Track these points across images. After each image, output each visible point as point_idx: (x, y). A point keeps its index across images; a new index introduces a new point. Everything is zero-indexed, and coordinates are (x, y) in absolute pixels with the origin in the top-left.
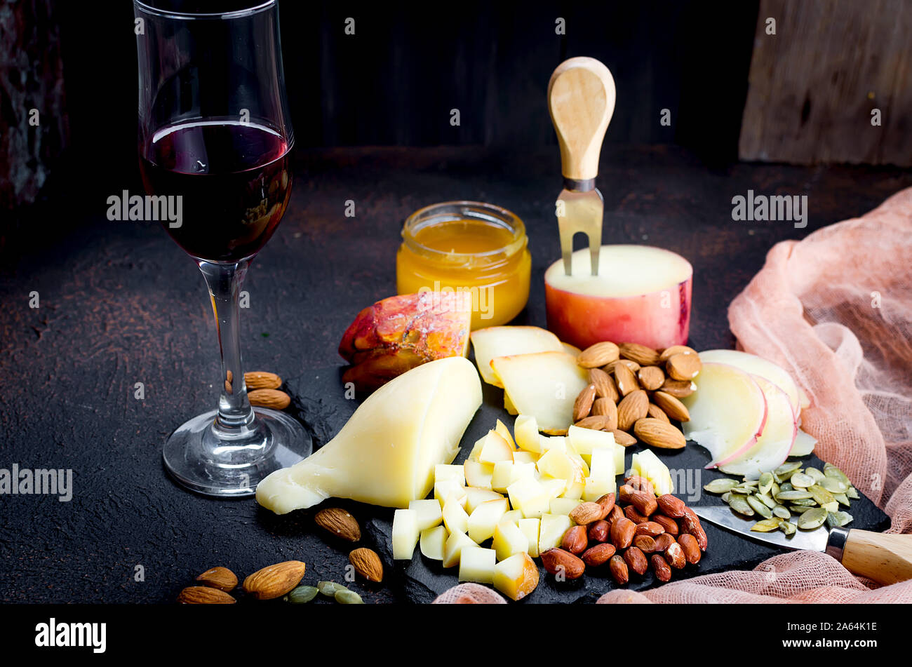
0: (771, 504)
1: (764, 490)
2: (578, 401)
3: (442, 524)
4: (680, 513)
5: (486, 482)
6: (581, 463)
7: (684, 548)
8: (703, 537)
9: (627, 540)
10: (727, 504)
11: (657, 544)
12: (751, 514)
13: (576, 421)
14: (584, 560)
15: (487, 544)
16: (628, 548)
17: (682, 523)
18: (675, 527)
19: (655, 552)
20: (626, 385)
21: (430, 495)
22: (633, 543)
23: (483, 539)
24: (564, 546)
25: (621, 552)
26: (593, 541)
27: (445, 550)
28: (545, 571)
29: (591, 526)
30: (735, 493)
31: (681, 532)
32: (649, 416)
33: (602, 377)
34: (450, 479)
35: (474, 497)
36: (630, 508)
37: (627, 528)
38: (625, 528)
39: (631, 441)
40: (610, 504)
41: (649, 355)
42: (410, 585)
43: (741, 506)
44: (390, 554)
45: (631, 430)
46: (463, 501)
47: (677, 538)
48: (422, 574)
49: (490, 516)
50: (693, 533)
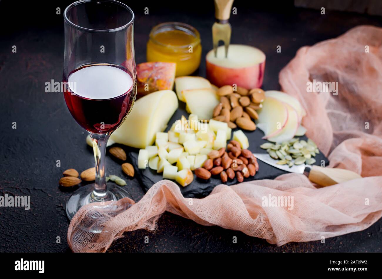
0: (285, 154)
1: (283, 149)
2: (215, 109)
3: (158, 156)
4: (249, 156)
5: (176, 140)
6: (213, 134)
7: (249, 170)
8: (257, 166)
9: (228, 166)
10: (268, 153)
11: (239, 168)
12: (277, 158)
13: (213, 117)
14: (211, 172)
15: (175, 164)
16: (228, 169)
17: (250, 160)
18: (247, 162)
19: (238, 171)
20: (234, 104)
21: (154, 144)
22: (230, 167)
23: (173, 162)
24: (204, 167)
25: (225, 170)
26: (215, 165)
27: (158, 166)
28: (196, 176)
29: (215, 160)
30: (272, 150)
31: (249, 163)
32: (242, 116)
33: (225, 100)
34: (162, 138)
35: (171, 146)
36: (230, 153)
37: (228, 161)
38: (227, 161)
39: (234, 126)
40: (223, 151)
41: (245, 92)
42: (144, 179)
43: (273, 154)
44: (137, 166)
45: (235, 122)
46: (167, 147)
47: (247, 166)
48: (149, 175)
49: (176, 154)
50: (253, 164)
